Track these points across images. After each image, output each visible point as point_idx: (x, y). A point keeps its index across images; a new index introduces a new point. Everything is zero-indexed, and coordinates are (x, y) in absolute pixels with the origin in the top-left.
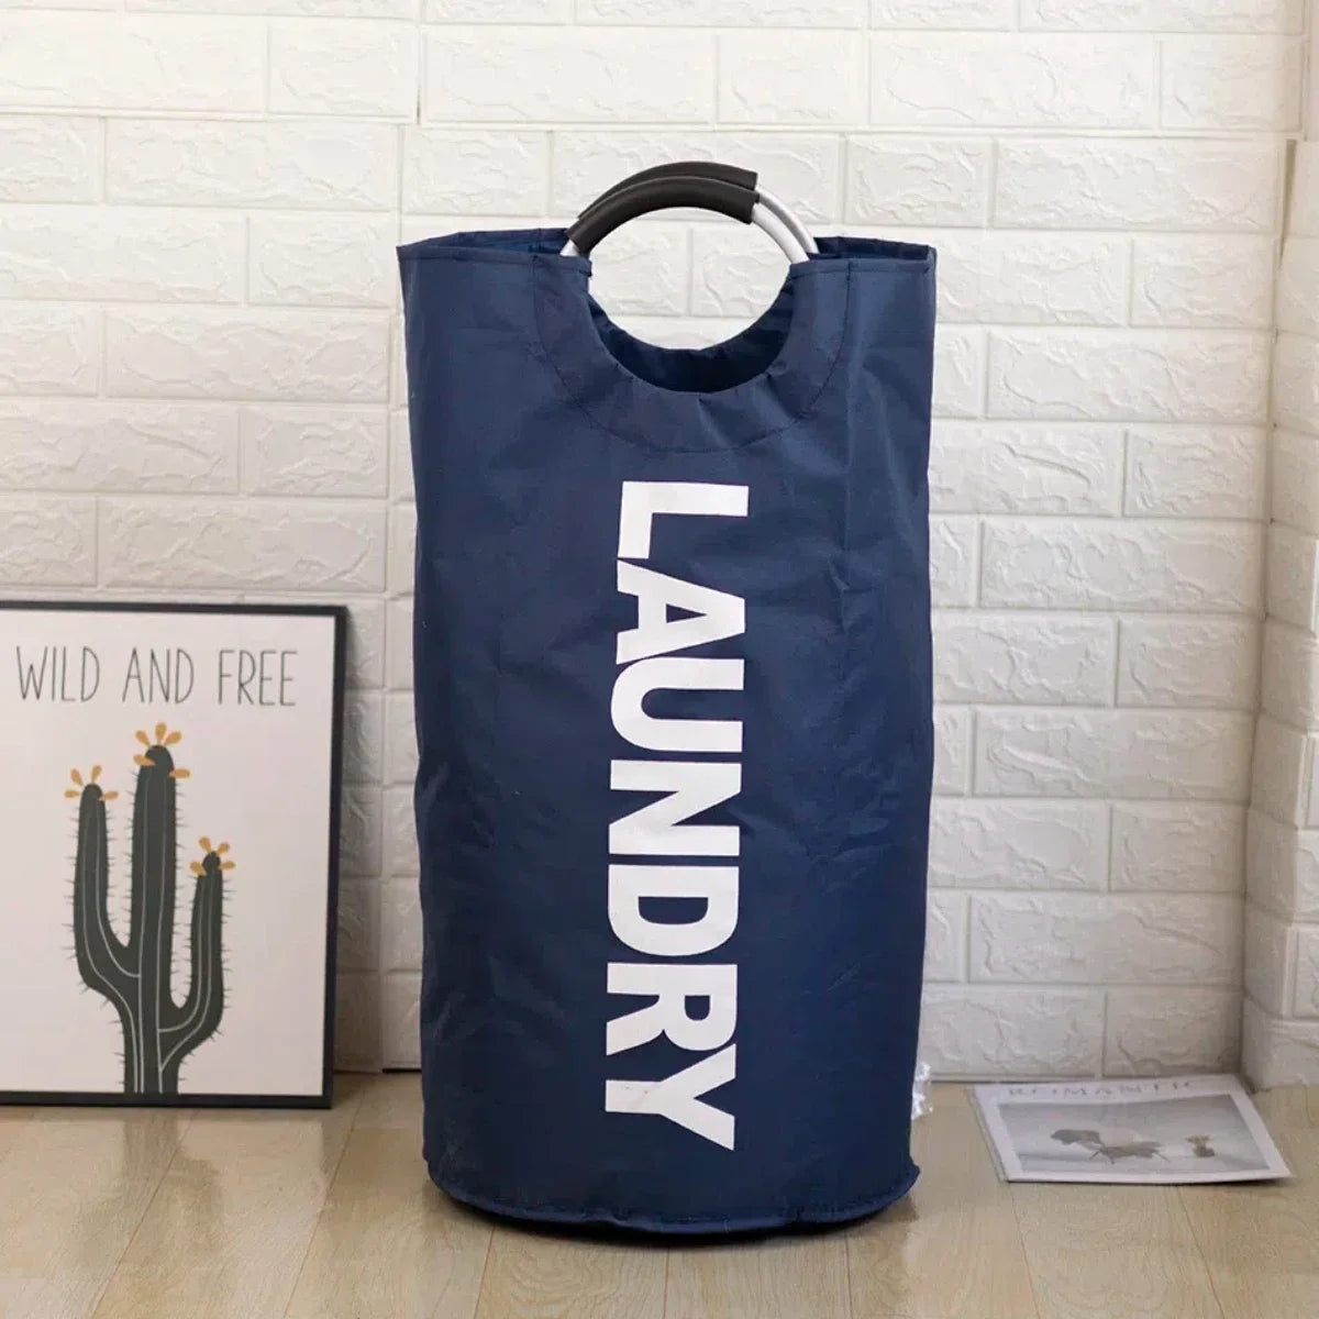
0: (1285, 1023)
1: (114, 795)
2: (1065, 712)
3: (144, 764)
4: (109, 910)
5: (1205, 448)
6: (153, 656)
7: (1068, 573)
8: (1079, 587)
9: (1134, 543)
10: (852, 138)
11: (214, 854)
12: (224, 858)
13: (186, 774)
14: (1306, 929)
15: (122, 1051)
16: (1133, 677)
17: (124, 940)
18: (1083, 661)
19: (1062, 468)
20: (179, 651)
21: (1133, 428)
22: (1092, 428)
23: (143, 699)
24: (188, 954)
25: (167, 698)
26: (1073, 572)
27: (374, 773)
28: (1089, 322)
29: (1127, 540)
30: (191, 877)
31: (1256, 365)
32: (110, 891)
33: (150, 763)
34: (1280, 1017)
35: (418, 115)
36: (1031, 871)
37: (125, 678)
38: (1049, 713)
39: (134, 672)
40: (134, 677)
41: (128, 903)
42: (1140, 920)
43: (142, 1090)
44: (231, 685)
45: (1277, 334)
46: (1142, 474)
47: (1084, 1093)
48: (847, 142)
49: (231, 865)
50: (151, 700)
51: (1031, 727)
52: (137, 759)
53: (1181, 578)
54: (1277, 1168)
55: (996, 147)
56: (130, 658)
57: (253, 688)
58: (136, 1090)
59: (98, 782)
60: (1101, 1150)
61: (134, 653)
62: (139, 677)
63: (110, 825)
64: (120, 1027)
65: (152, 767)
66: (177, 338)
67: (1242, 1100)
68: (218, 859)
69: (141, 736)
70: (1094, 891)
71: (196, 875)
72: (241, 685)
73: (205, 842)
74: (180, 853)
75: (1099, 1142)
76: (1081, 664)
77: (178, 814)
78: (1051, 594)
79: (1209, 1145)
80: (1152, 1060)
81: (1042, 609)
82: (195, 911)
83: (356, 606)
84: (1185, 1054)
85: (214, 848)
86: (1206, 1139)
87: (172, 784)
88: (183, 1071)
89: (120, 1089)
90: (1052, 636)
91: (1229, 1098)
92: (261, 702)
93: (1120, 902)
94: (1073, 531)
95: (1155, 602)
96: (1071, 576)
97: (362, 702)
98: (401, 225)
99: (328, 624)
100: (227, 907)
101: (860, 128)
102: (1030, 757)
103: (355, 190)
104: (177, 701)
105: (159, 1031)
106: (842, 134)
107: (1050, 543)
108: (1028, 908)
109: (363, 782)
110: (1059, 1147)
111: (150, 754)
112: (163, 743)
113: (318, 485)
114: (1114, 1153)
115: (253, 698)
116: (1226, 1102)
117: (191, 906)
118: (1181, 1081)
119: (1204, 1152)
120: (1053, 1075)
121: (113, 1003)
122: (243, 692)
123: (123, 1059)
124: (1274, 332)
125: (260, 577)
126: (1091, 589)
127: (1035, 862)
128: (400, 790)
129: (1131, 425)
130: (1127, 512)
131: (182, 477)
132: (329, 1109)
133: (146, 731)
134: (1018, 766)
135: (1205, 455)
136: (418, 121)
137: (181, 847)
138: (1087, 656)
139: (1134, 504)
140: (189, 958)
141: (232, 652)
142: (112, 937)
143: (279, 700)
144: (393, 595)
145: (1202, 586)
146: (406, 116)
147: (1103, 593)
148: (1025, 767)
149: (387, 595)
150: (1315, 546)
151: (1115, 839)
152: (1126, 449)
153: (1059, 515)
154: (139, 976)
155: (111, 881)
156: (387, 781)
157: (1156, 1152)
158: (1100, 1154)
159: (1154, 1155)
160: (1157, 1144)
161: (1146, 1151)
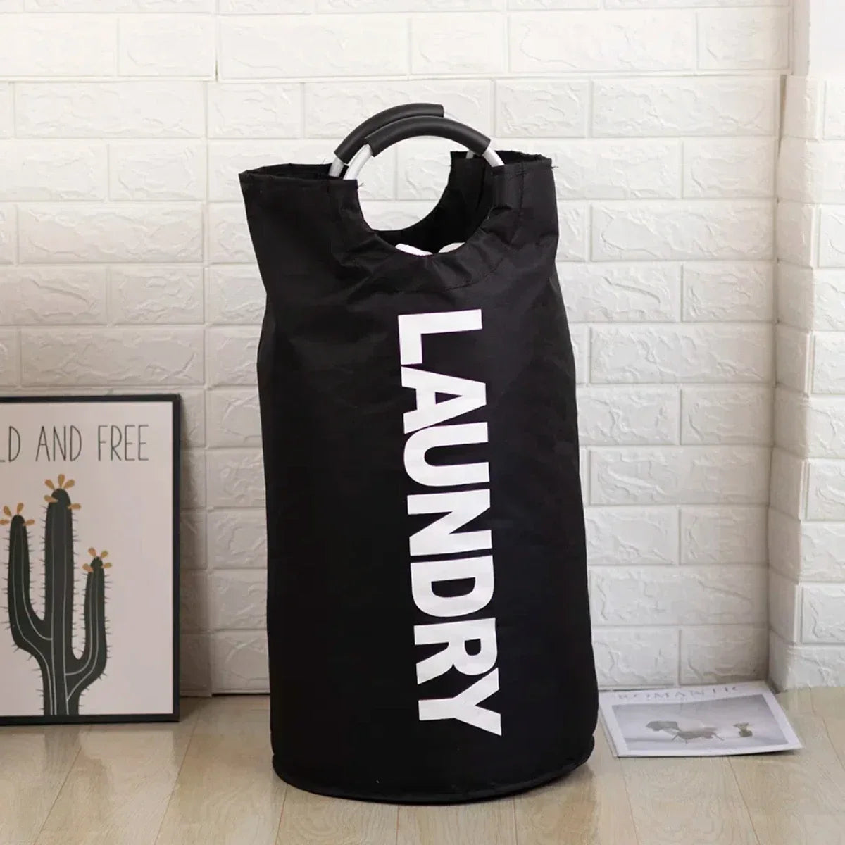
0: (796, 647)
1: (32, 522)
2: (651, 449)
3: (51, 501)
4: (31, 597)
5: (734, 276)
6: (55, 431)
7: (648, 360)
8: (654, 368)
9: (690, 339)
10: (498, 82)
11: (98, 558)
12: (105, 561)
13: (78, 506)
14: (808, 586)
15: (42, 688)
16: (692, 425)
17: (41, 616)
18: (659, 416)
19: (641, 291)
20: (72, 427)
21: (687, 265)
22: (659, 265)
23: (49, 459)
24: (83, 624)
25: (65, 458)
26: (651, 359)
27: (201, 502)
28: (656, 196)
29: (685, 337)
30: (84, 574)
31: (765, 222)
32: (31, 585)
33: (55, 500)
34: (793, 644)
35: (217, 75)
36: (629, 553)
37: (37, 445)
38: (637, 450)
39: (43, 442)
40: (43, 445)
41: (43, 593)
42: (700, 583)
43: (56, 713)
44: (106, 448)
45: (778, 201)
46: (693, 294)
47: (668, 696)
48: (495, 84)
49: (109, 565)
50: (54, 459)
51: (626, 460)
52: (46, 498)
53: (721, 360)
54: (793, 743)
55: (592, 85)
56: (40, 432)
57: (120, 450)
58: (51, 714)
59: (21, 514)
60: (679, 734)
61: (43, 428)
62: (46, 444)
63: (30, 541)
64: (40, 673)
65: (56, 503)
66: (65, 224)
67: (769, 697)
68: (101, 562)
69: (49, 483)
70: (670, 565)
71: (87, 573)
72: (113, 448)
73: (92, 551)
74: (76, 558)
75: (678, 729)
76: (657, 418)
77: (74, 533)
78: (637, 373)
79: (749, 729)
80: (711, 673)
81: (631, 383)
82: (87, 596)
83: (187, 395)
84: (733, 669)
85: (98, 554)
86: (747, 725)
87: (70, 513)
88: (82, 700)
89: (41, 713)
90: (639, 401)
91: (762, 697)
92: (126, 459)
93: (687, 572)
94: (650, 332)
95: (704, 376)
97: (192, 456)
98: (208, 146)
99: (168, 406)
100: (107, 593)
101: (504, 75)
102: (626, 479)
103: (177, 125)
104: (71, 459)
105: (65, 674)
106: (492, 79)
107: (635, 340)
108: (628, 577)
109: (194, 508)
110: (651, 733)
111: (54, 495)
112: (63, 487)
113: (159, 317)
114: (687, 736)
115: (121, 457)
116: (759, 699)
117: (84, 592)
118: (730, 686)
119: (745, 734)
120: (647, 685)
121: (36, 657)
122: (114, 453)
123: (42, 693)
124: (776, 200)
125: (124, 377)
126: (662, 369)
127: (631, 547)
128: (218, 513)
129: (685, 262)
130: (684, 319)
131: (70, 314)
132: (177, 721)
133: (52, 480)
134: (618, 485)
135: (734, 280)
136: (217, 79)
137: (77, 554)
138: (661, 413)
139: (689, 314)
140: (84, 626)
141: (106, 426)
142: (33, 614)
143: (137, 457)
144: (210, 386)
145: (734, 365)
146: (209, 76)
147: (670, 372)
148: (623, 486)
149: (206, 386)
150: (806, 338)
151: (682, 531)
152: (682, 277)
153: (640, 322)
154: (52, 639)
155: (32, 578)
156: (210, 507)
157: (715, 734)
158: (678, 737)
159: (713, 736)
160: (715, 729)
161: (708, 734)
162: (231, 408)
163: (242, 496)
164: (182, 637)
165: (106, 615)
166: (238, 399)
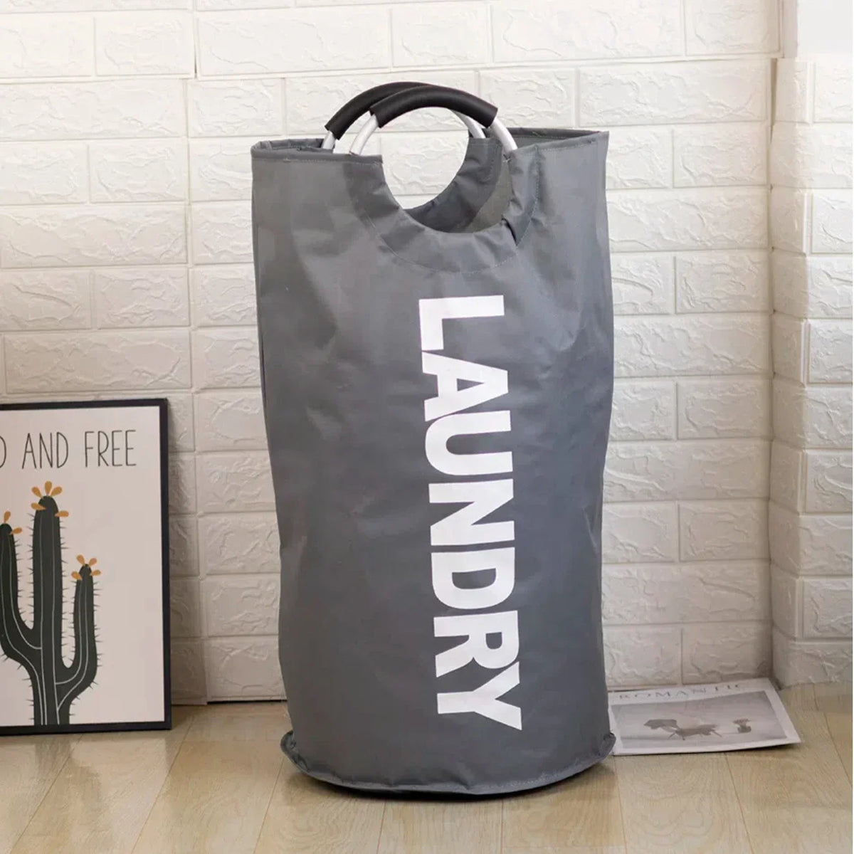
0: (797, 643)
1: (19, 530)
2: (646, 444)
3: (38, 509)
4: (20, 606)
5: (726, 265)
6: (41, 437)
7: (642, 353)
8: (648, 361)
9: (684, 331)
10: (482, 72)
11: (87, 565)
12: (93, 568)
13: (65, 514)
14: (807, 580)
15: (32, 698)
16: (688, 419)
17: (30, 625)
18: (655, 411)
19: (634, 283)
20: (58, 433)
21: (679, 255)
22: (650, 256)
23: (36, 467)
24: (72, 632)
25: (51, 465)
26: (645, 352)
27: (191, 508)
28: (647, 186)
29: (678, 329)
30: (73, 582)
31: (759, 209)
32: (19, 594)
33: (42, 508)
34: (795, 639)
35: (196, 72)
36: (627, 551)
37: (24, 453)
38: (635, 446)
39: (29, 449)
40: (29, 452)
41: (31, 601)
42: (701, 580)
43: (46, 723)
44: (93, 454)
45: (772, 188)
46: (687, 285)
47: (669, 695)
48: (479, 75)
49: (98, 572)
50: (41, 467)
51: (623, 456)
52: (33, 506)
53: (717, 353)
54: (792, 737)
55: (578, 73)
56: (26, 440)
57: (108, 456)
58: (42, 724)
59: (8, 522)
60: (677, 732)
61: (29, 436)
62: (32, 452)
63: (17, 550)
64: (30, 682)
65: (44, 511)
66: (45, 228)
67: (772, 694)
68: (90, 570)
69: (36, 491)
70: (672, 562)
71: (76, 580)
72: (100, 454)
73: (80, 558)
74: (64, 566)
75: (677, 727)
76: (653, 412)
77: (62, 541)
78: (631, 367)
79: (748, 724)
80: (713, 672)
81: (626, 377)
82: (76, 603)
83: (174, 399)
84: (737, 666)
85: (87, 562)
86: (747, 720)
87: (57, 521)
88: (72, 709)
89: (32, 723)
90: (634, 396)
91: (763, 693)
92: (113, 464)
93: (686, 569)
94: (644, 326)
95: (698, 368)
96: (643, 355)
97: (182, 461)
98: (188, 145)
99: (155, 410)
100: (96, 600)
101: (488, 66)
102: (622, 476)
103: (157, 124)
104: (58, 467)
105: (55, 683)
106: (476, 70)
107: (629, 333)
108: (627, 575)
109: (183, 514)
110: (649, 731)
111: (41, 502)
112: (50, 495)
113: (145, 319)
115: (108, 463)
116: (762, 696)
117: (73, 600)
118: (732, 684)
119: (744, 729)
120: (650, 685)
121: (25, 666)
122: (101, 458)
123: (32, 703)
124: (769, 187)
125: (109, 382)
126: (656, 362)
127: (630, 545)
128: (209, 518)
129: (678, 253)
130: (678, 311)
131: (53, 319)
132: (169, 729)
133: (39, 487)
134: (615, 482)
135: (728, 270)
136: (196, 77)
137: (65, 562)
138: (657, 407)
139: (682, 304)
140: (73, 635)
141: (92, 432)
142: (22, 623)
143: (125, 463)
144: (197, 390)
145: (731, 357)
146: (188, 74)
147: (663, 364)
148: (620, 482)
149: (193, 390)
150: (800, 326)
151: (682, 528)
152: (675, 269)
153: (633, 315)
154: (41, 648)
155: (20, 587)
156: (200, 512)
157: (713, 731)
158: (676, 734)
159: (711, 733)
160: (714, 726)
161: (706, 731)
162: (220, 411)
163: (232, 501)
164: (173, 643)
165: (95, 623)
166: (226, 402)
